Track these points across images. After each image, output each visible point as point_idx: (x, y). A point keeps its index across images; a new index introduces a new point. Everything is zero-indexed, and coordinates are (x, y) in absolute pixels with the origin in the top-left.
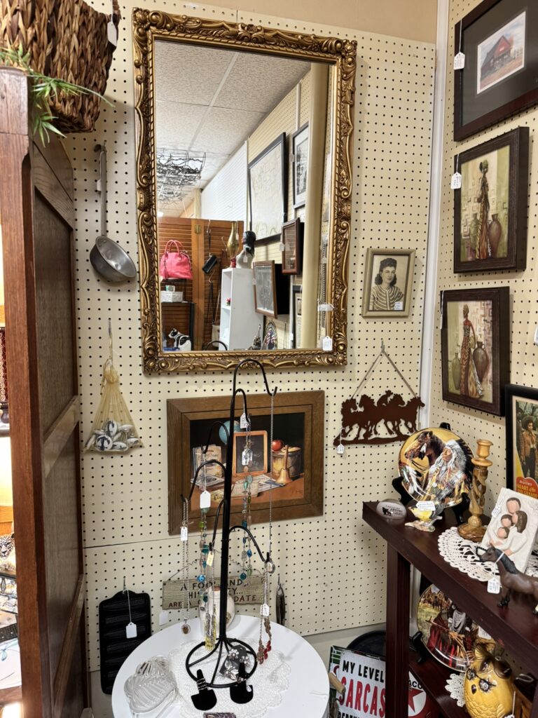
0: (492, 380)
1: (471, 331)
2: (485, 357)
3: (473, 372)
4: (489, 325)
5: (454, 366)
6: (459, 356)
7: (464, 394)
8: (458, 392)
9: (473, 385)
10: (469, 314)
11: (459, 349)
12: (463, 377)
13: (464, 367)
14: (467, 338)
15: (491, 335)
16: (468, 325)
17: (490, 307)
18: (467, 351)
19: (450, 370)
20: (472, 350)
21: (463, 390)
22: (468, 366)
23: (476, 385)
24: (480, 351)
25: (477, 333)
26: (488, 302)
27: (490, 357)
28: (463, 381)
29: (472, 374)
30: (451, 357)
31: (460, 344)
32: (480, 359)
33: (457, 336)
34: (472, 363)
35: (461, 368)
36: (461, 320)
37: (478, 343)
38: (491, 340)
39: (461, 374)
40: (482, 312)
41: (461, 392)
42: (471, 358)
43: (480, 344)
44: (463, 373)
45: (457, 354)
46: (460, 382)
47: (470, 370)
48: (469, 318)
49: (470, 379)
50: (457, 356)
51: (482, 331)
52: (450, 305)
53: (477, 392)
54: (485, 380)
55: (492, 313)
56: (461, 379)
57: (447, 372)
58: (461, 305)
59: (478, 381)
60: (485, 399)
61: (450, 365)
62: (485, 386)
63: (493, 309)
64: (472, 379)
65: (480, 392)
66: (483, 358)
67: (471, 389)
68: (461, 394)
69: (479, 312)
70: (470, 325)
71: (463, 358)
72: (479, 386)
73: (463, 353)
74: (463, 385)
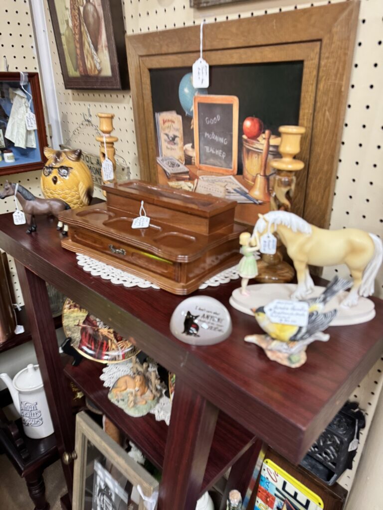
0: (106, 43)
2: (96, 14)
3: (87, 39)
5: (68, 41)
6: (71, 24)
7: (83, 74)
8: (77, 74)
9: (90, 58)
11: (68, 13)
12: (78, 51)
13: (77, 37)
18: (77, 11)
19: (65, 47)
21: (81, 69)
22: (81, 34)
23: (93, 58)
24: (90, 8)
27: (101, 11)
28: (79, 57)
29: (86, 44)
30: (63, 29)
31: (68, 6)
32: (91, 20)
34: (84, 28)
35: (75, 39)
39: (76, 47)
41: (80, 72)
42: (82, 20)
44: (78, 46)
45: (67, 22)
46: (77, 60)
47: (84, 38)
49: (85, 52)
50: (68, 24)
53: (95, 67)
54: (99, 47)
56: (77, 54)
57: (63, 49)
59: (94, 52)
60: (103, 74)
61: (63, 39)
62: (101, 54)
64: (88, 51)
65: (98, 66)
66: (93, 16)
67: (88, 65)
68: (81, 75)
71: (74, 25)
72: (95, 57)
73: (73, 16)
74: (80, 63)
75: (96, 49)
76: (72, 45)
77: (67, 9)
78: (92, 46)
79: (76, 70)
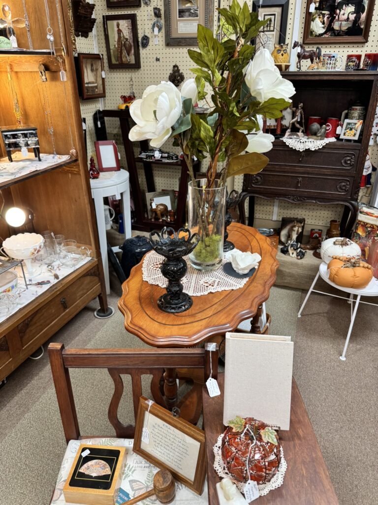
0: (134, 53)
1: (122, 34)
3: (124, 52)
4: (131, 30)
5: (114, 51)
6: (116, 46)
7: (121, 63)
8: (117, 63)
9: (125, 58)
10: (120, 27)
11: (116, 43)
12: (119, 55)
13: (119, 50)
14: (119, 37)
15: (132, 35)
16: (119, 31)
17: (130, 22)
18: (120, 43)
19: (112, 53)
20: (123, 42)
21: (120, 61)
22: (121, 50)
23: (126, 57)
24: (127, 42)
25: (125, 35)
26: (129, 20)
27: (132, 44)
29: (124, 53)
30: (112, 47)
31: (116, 40)
32: (127, 46)
33: (114, 37)
34: (123, 48)
36: (116, 29)
37: (126, 39)
38: (132, 37)
40: (127, 25)
42: (123, 46)
43: (127, 39)
44: (119, 53)
45: (115, 45)
46: (118, 58)
48: (120, 28)
49: (123, 56)
51: (127, 33)
52: (109, 22)
53: (127, 61)
54: (130, 54)
55: (132, 25)
57: (110, 55)
58: (115, 22)
59: (127, 56)
60: (131, 63)
61: (112, 51)
62: (130, 57)
63: (132, 23)
65: (129, 60)
67: (124, 60)
68: (119, 63)
69: (124, 25)
70: (121, 31)
71: (118, 47)
72: (128, 58)
73: (118, 44)
74: (119, 59)
75: (128, 55)
76: (116, 53)
77: (115, 41)
78: (126, 54)
79: (116, 61)
